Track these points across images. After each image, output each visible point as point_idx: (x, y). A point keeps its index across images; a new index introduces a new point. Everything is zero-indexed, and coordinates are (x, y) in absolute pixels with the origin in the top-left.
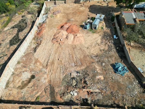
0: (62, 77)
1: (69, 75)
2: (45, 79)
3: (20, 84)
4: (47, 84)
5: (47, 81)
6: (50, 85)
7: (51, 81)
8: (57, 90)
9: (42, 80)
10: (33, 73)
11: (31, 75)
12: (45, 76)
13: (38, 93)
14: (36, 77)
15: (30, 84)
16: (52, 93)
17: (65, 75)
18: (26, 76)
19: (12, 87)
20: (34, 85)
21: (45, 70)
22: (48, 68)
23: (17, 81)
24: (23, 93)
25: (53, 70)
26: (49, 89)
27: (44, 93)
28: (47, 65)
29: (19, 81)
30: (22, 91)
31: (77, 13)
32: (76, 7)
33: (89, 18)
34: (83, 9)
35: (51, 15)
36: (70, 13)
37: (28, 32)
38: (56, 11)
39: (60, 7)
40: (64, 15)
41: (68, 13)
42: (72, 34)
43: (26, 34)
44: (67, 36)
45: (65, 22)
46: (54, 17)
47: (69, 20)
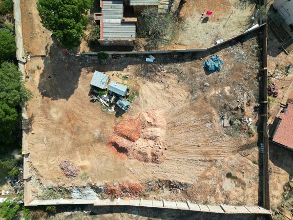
0: (228, 138)
1: (225, 129)
2: (231, 159)
3: (240, 189)
4: (238, 155)
5: (233, 156)
6: (238, 151)
7: (233, 151)
8: (244, 142)
9: (233, 162)
10: (223, 177)
11: (226, 178)
12: (226, 160)
13: (249, 164)
14: (229, 171)
15: (239, 175)
16: (248, 147)
17: (225, 135)
18: (228, 184)
19: (243, 197)
20: (240, 171)
21: (219, 161)
22: (216, 158)
23: (236, 194)
24: (251, 181)
25: (218, 151)
26: (243, 151)
27: (250, 156)
28: (210, 161)
29: (236, 191)
30: (247, 183)
31: (73, 126)
32: (47, 127)
33: (93, 101)
34: (57, 113)
35: (79, 180)
36: (74, 139)
37: (129, 213)
38: (61, 171)
39: (45, 165)
40: (78, 153)
41: (73, 143)
42: (143, 130)
43: (134, 216)
44: (150, 138)
45: (105, 147)
46: (86, 171)
47: (99, 140)
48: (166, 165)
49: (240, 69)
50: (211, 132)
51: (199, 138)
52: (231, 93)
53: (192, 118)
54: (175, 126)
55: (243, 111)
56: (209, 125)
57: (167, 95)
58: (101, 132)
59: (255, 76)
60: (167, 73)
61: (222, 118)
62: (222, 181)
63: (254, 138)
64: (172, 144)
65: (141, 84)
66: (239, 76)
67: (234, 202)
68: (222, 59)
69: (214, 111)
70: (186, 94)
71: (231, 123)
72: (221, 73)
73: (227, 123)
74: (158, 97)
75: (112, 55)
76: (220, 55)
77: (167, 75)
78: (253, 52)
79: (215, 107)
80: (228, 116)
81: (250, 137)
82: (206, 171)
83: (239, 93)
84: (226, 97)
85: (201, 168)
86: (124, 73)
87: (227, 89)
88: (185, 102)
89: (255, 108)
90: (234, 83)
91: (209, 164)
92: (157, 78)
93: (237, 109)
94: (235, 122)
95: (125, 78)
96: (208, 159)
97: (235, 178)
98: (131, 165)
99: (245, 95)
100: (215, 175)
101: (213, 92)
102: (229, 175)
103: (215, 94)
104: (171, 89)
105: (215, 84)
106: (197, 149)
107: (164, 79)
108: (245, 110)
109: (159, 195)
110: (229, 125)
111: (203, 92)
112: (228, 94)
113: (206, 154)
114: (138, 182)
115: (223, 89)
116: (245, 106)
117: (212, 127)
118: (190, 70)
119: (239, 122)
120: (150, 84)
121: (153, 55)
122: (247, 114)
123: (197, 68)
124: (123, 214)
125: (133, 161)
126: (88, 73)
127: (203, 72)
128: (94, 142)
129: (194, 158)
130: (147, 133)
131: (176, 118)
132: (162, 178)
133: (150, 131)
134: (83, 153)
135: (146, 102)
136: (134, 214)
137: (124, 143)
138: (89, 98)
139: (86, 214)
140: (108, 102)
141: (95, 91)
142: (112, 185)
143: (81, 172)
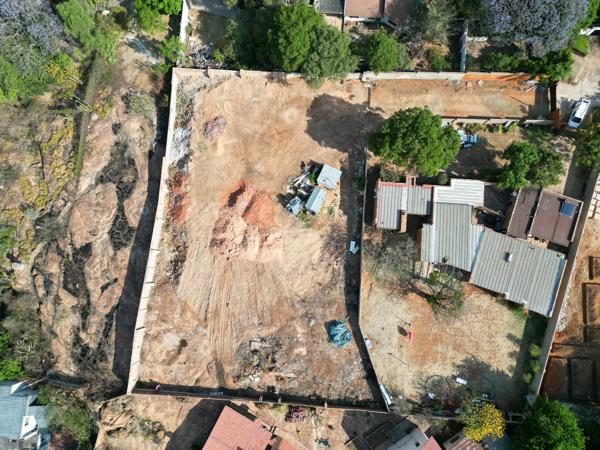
0: (235, 346)
1: (248, 343)
2: (206, 348)
3: (164, 357)
4: (210, 358)
5: (209, 351)
6: (216, 359)
7: (216, 352)
8: (227, 369)
9: (202, 351)
10: (182, 334)
11: (180, 339)
12: (205, 342)
13: (196, 372)
14: (190, 344)
15: (182, 357)
16: (220, 373)
17: (240, 343)
18: (171, 341)
19: (152, 360)
20: (188, 359)
21: (204, 331)
22: (209, 327)
23: (158, 350)
24: (173, 373)
25: (219, 331)
26: (214, 367)
27: (207, 375)
28: (206, 319)
29: (161, 351)
30: (170, 368)
31: (272, 137)
32: (273, 102)
33: (303, 165)
34: (291, 117)
35: (198, 140)
36: (253, 137)
37: (146, 202)
38: (213, 117)
39: (223, 97)
40: (235, 140)
41: (248, 136)
42: (257, 229)
43: (142, 210)
44: (245, 239)
45: (239, 177)
46: (210, 150)
47: (250, 170)
48: (207, 257)
49: (329, 371)
50: (245, 324)
51: (238, 306)
52: (297, 355)
53: (268, 298)
54: (258, 274)
55: (271, 369)
56: (256, 320)
57: (302, 267)
58: (260, 173)
59: (318, 393)
60: (333, 269)
61: (263, 340)
62: (177, 332)
63: (231, 384)
64: (234, 268)
65: (321, 232)
66: (319, 369)
67: (147, 347)
68: (345, 346)
69: (274, 329)
70: (302, 293)
71: (255, 352)
72: (326, 344)
73: (256, 345)
74: (302, 255)
75: (362, 196)
76: (352, 345)
77: (330, 269)
78: (352, 393)
79: (279, 330)
80: (265, 348)
81: (233, 378)
82: (193, 312)
83: (296, 367)
84: (291, 348)
85: (197, 306)
86: (337, 210)
87: (303, 350)
88: (291, 291)
89: (273, 388)
90: (310, 361)
91: (202, 317)
92: (327, 255)
93: (274, 361)
94: (256, 357)
95: (331, 212)
96: (209, 316)
97: (179, 352)
98: (211, 210)
99: (292, 375)
100: (187, 324)
101: (300, 331)
102: (184, 343)
103: (298, 333)
104: (310, 273)
105: (311, 334)
106: (224, 303)
107: (325, 264)
108: (271, 373)
109: (166, 245)
110: (252, 348)
111: (302, 317)
112: (296, 351)
113: (216, 313)
114: (187, 218)
115: (303, 345)
116: (277, 374)
117: (253, 324)
118: (334, 301)
119: (255, 363)
120: (320, 244)
121: (359, 252)
122: (267, 376)
123: (337, 310)
124: (146, 195)
125: (216, 214)
126: (341, 162)
127: (330, 319)
128: (248, 163)
129: (211, 298)
130: (252, 235)
131: (269, 276)
132: (189, 250)
133: (255, 239)
134: (234, 147)
135: (296, 237)
136: (145, 210)
137: (243, 202)
138: (307, 161)
139: (151, 145)
140: (299, 185)
141: (315, 169)
142: (187, 182)
143: (208, 143)
